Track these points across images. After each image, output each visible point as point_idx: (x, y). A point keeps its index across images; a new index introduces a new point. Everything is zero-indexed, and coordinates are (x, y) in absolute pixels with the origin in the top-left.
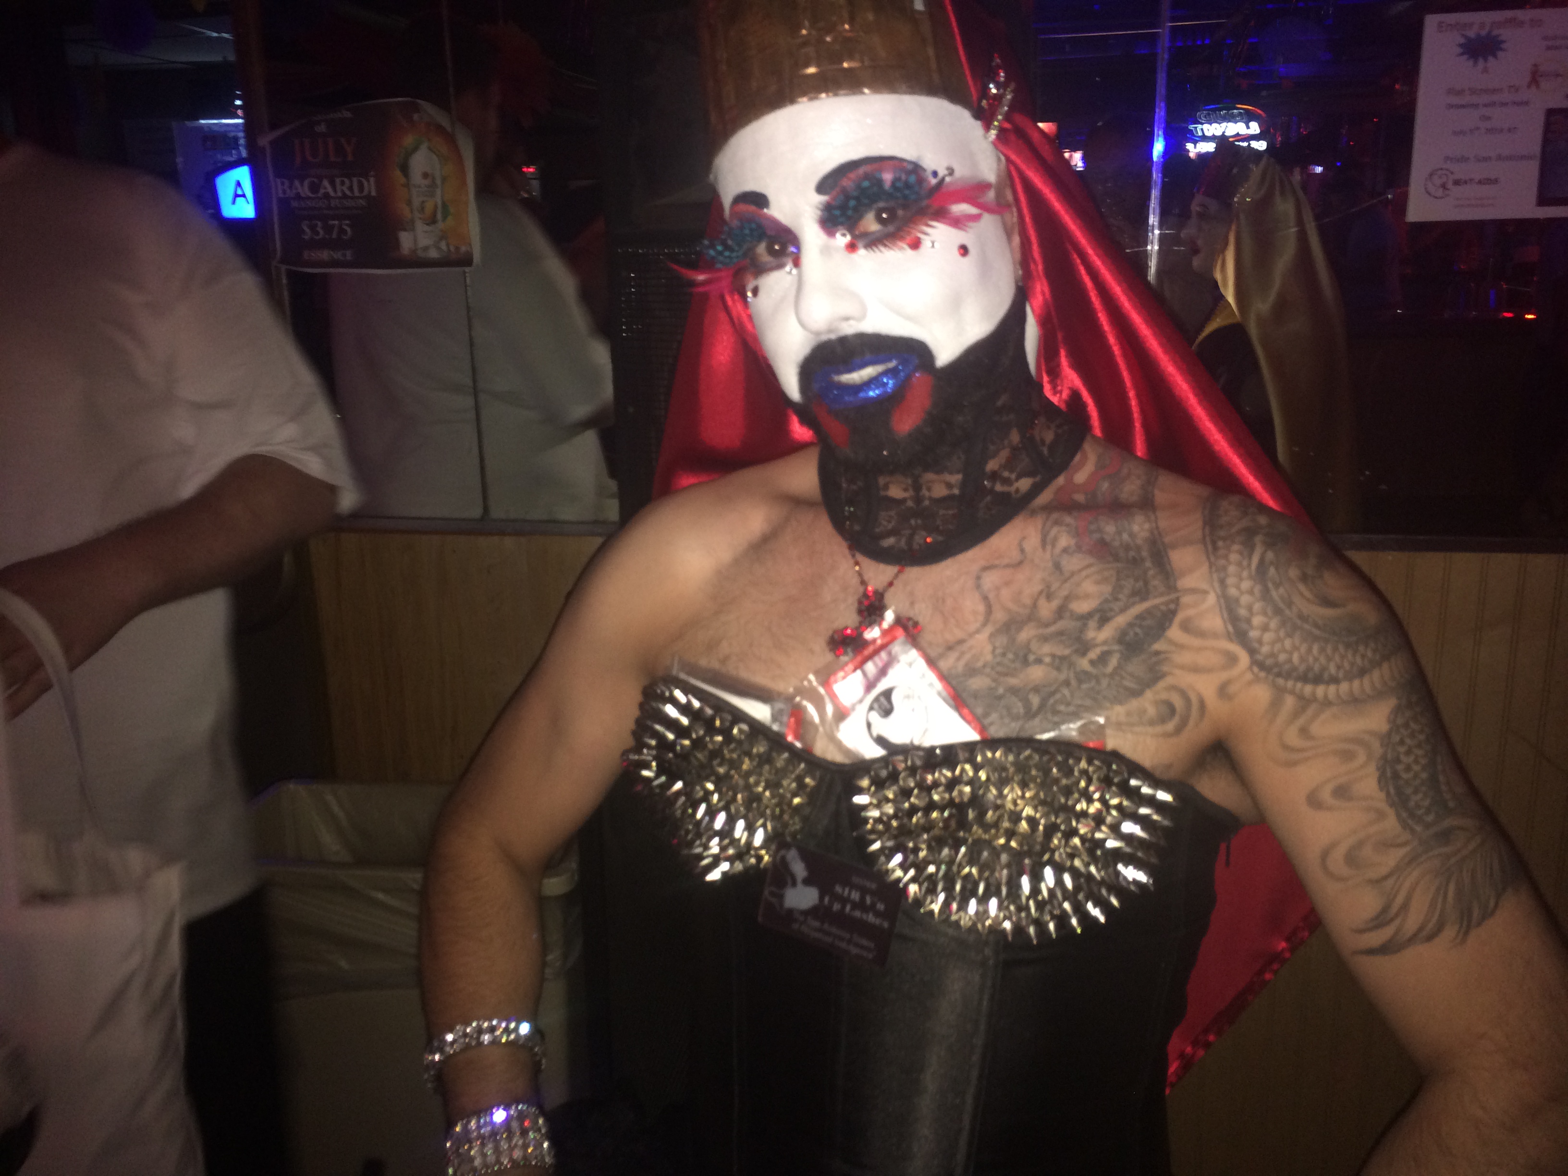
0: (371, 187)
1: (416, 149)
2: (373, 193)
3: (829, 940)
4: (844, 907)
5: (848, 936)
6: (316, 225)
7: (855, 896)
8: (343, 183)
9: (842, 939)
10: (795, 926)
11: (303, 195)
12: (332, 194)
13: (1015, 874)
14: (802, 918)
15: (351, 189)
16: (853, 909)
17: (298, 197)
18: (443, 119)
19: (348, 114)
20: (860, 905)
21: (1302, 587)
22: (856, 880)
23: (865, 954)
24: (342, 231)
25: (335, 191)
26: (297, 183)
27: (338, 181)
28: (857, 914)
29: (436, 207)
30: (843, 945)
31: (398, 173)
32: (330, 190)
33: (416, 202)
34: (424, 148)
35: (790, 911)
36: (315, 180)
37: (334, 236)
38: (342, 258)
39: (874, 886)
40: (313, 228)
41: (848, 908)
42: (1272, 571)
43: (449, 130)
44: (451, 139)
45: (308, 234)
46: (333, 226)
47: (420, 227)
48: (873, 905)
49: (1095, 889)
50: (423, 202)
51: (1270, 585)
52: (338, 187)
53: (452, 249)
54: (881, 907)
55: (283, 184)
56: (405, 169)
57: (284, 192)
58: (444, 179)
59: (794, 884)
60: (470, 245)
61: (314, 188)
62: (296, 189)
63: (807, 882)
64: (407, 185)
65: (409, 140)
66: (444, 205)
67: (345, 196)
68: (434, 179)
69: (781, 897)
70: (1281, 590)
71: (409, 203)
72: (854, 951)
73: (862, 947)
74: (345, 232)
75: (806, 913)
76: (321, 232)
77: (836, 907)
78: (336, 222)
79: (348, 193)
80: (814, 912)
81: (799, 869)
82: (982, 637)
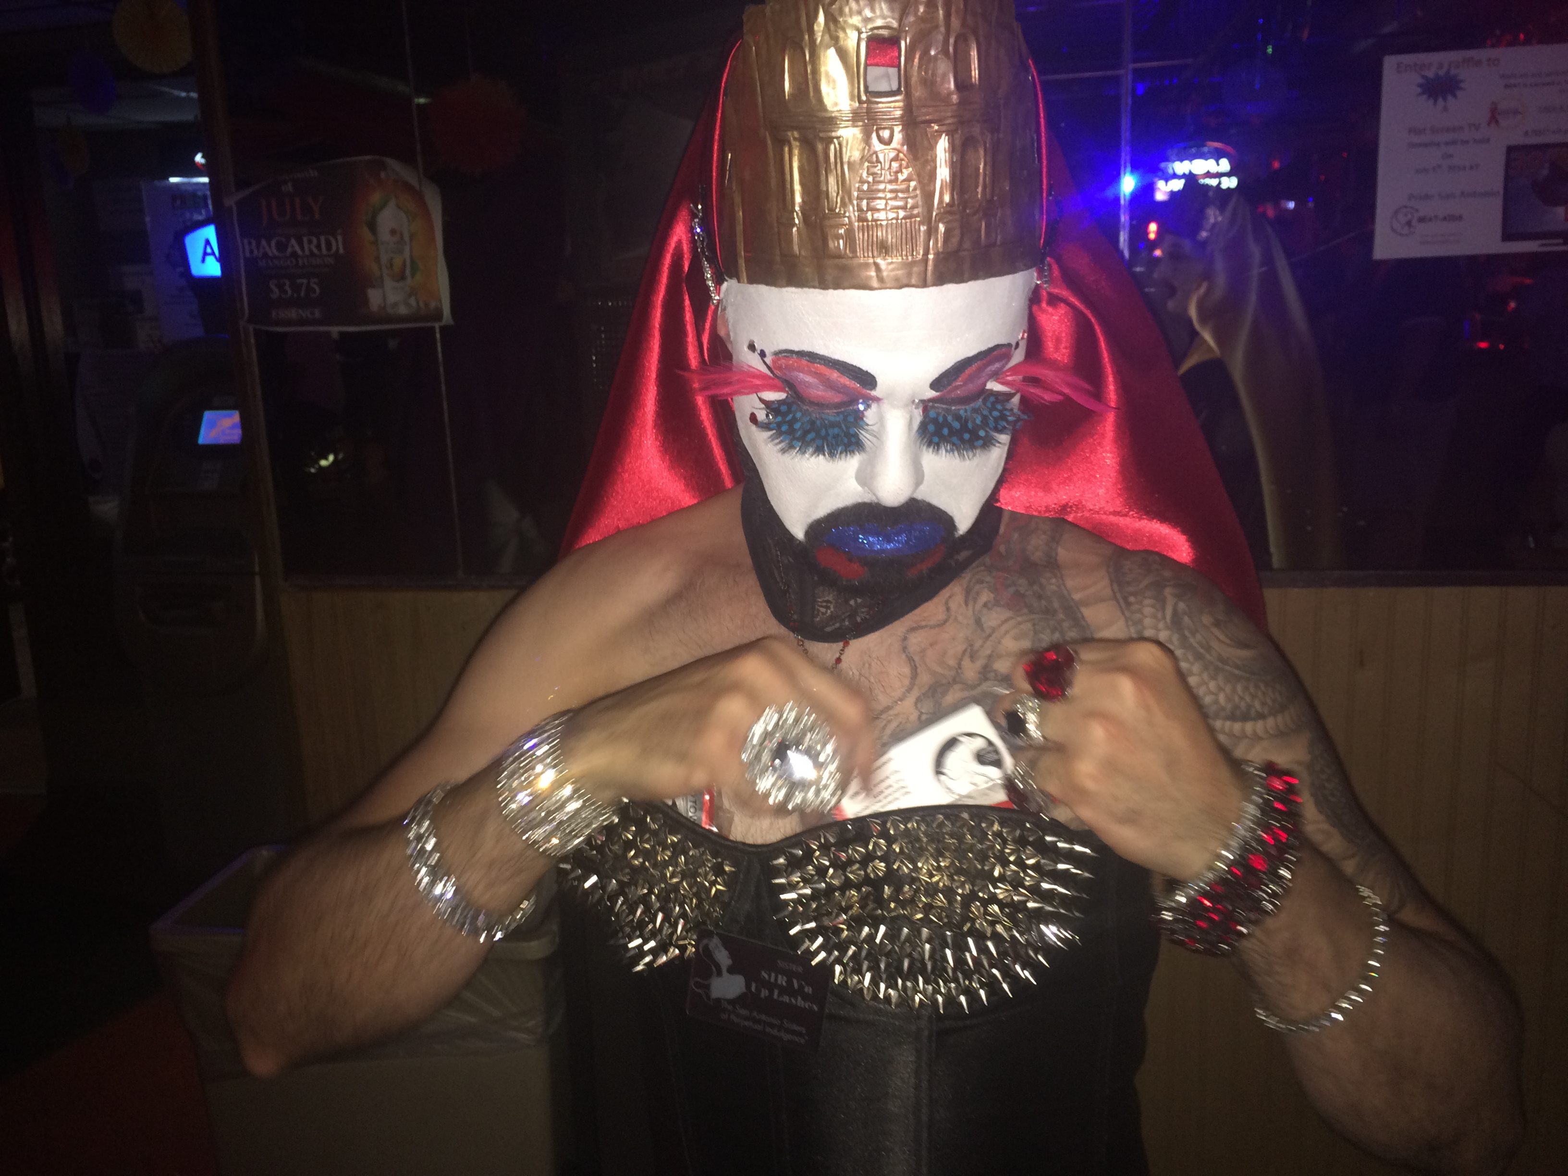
0: (338, 245)
1: (383, 206)
2: (341, 251)
3: (759, 1027)
4: (771, 993)
5: (777, 1022)
6: (285, 284)
7: (782, 980)
8: (310, 242)
9: (772, 1026)
10: (724, 1016)
11: (270, 254)
12: (299, 252)
13: (938, 947)
14: (730, 1008)
15: (318, 247)
16: (780, 995)
17: (265, 255)
18: (409, 176)
19: (314, 173)
20: (788, 990)
21: (1216, 632)
22: (781, 964)
23: (796, 1039)
24: (309, 289)
25: (302, 249)
26: (264, 242)
27: (305, 239)
28: (786, 999)
29: (405, 261)
30: (775, 1032)
31: (366, 232)
32: (297, 249)
33: (384, 259)
34: (392, 204)
35: (718, 1001)
36: (283, 240)
37: (303, 294)
38: (309, 316)
39: (800, 969)
40: (281, 287)
41: (776, 992)
42: (1186, 619)
43: (417, 186)
44: (418, 196)
45: (276, 293)
46: (302, 284)
47: (389, 283)
48: (801, 987)
49: (1022, 952)
50: (392, 259)
51: (1187, 633)
52: (306, 245)
53: (421, 304)
54: (808, 990)
55: (250, 243)
56: (373, 227)
57: (251, 252)
58: (412, 236)
59: (720, 974)
60: (440, 301)
61: (281, 247)
62: (264, 248)
63: (731, 970)
64: (375, 243)
65: (376, 198)
66: (413, 262)
67: (312, 254)
68: (402, 234)
69: (708, 987)
70: (1198, 636)
71: (378, 259)
72: (786, 1037)
73: (793, 1032)
74: (314, 291)
75: (732, 1002)
76: (289, 292)
77: (764, 993)
78: (305, 281)
79: (315, 251)
80: (741, 1000)
81: (723, 957)
82: (910, 701)
